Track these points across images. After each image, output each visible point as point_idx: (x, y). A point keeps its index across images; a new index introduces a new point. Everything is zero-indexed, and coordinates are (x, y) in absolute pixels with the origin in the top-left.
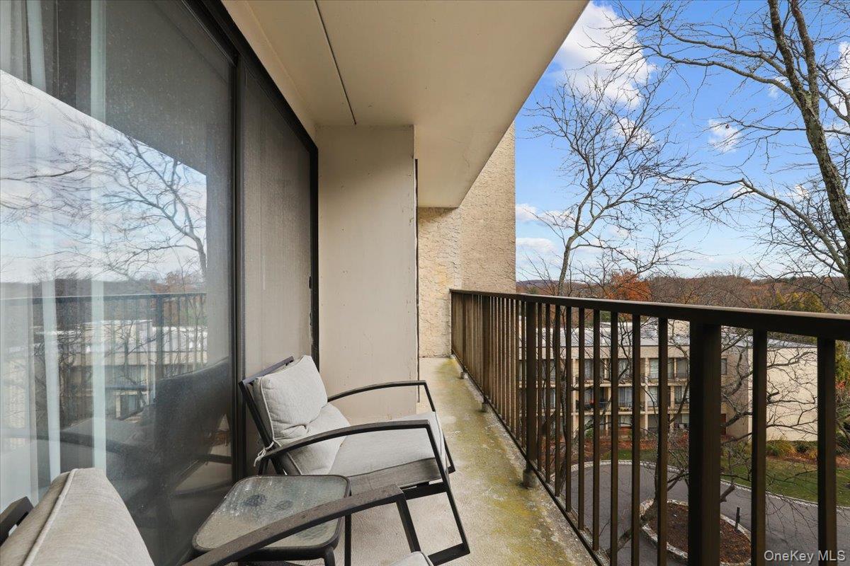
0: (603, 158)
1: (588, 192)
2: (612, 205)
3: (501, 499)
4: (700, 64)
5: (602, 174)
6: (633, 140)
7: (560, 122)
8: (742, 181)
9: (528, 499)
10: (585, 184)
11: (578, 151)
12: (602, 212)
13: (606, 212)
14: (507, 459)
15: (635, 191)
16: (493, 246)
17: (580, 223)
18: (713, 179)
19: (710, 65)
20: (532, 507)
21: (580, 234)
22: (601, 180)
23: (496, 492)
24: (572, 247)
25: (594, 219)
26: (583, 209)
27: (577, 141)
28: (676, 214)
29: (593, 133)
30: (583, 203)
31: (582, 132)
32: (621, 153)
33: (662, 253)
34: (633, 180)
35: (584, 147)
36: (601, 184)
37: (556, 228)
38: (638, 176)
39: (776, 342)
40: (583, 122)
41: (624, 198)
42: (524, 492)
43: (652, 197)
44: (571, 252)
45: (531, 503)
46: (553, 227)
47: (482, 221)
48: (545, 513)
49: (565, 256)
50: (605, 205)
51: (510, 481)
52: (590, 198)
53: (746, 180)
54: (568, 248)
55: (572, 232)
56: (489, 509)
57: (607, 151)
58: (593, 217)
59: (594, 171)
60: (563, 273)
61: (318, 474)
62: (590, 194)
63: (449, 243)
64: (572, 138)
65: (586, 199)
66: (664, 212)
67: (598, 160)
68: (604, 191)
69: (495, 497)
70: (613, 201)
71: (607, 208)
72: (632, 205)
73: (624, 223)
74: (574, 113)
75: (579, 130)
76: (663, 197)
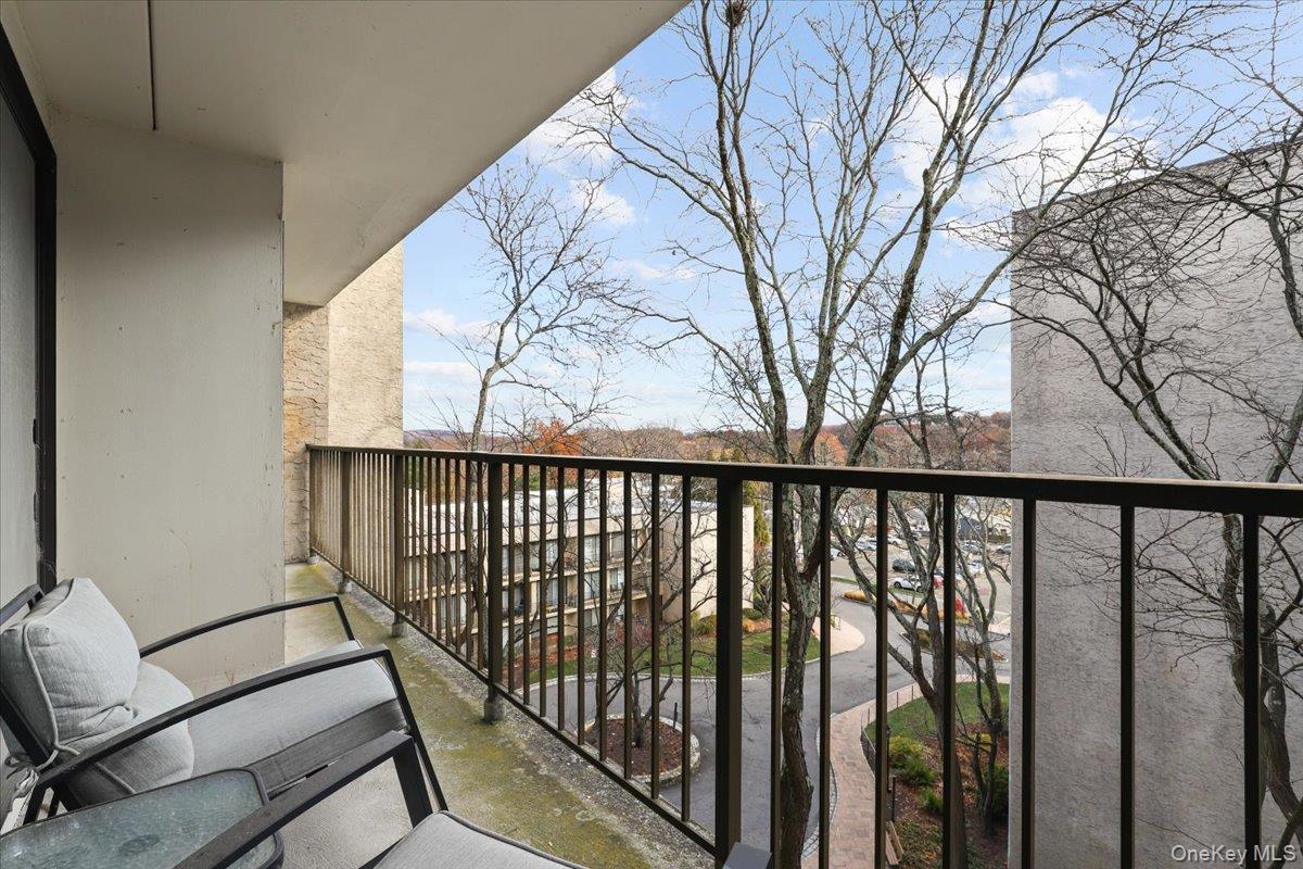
0: (533, 262)
1: (512, 308)
2: (545, 329)
3: (461, 747)
4: (652, 173)
5: (533, 283)
6: (571, 244)
7: (477, 198)
8: (688, 319)
9: (496, 736)
10: (511, 296)
11: (501, 244)
12: (531, 337)
13: (536, 337)
14: (452, 693)
15: (572, 314)
16: (364, 372)
17: (502, 349)
18: (661, 314)
19: (662, 176)
20: (503, 744)
21: (502, 365)
22: (530, 293)
23: (450, 740)
24: (490, 383)
25: (522, 345)
26: (506, 329)
27: (501, 230)
28: (619, 350)
29: (521, 224)
30: (507, 322)
31: (507, 221)
32: (557, 261)
33: (601, 399)
34: (570, 299)
35: (509, 241)
36: (529, 299)
37: (469, 353)
38: (576, 293)
39: (708, 504)
40: (509, 206)
41: (559, 322)
42: (488, 729)
43: (591, 324)
44: (489, 391)
45: (501, 741)
46: (465, 351)
47: (344, 330)
48: (523, 746)
49: (481, 396)
50: (535, 328)
51: (466, 721)
52: (515, 316)
53: (691, 319)
54: (485, 385)
55: (491, 362)
56: (446, 765)
57: (539, 253)
58: (519, 342)
59: (522, 277)
60: (479, 421)
61: (176, 781)
62: (516, 310)
63: (305, 365)
64: (493, 225)
65: (511, 316)
66: (606, 346)
67: (527, 264)
68: (533, 308)
69: (450, 747)
70: (545, 323)
71: (537, 332)
72: (568, 331)
73: (558, 354)
74: (496, 189)
75: (504, 216)
76: (604, 326)
